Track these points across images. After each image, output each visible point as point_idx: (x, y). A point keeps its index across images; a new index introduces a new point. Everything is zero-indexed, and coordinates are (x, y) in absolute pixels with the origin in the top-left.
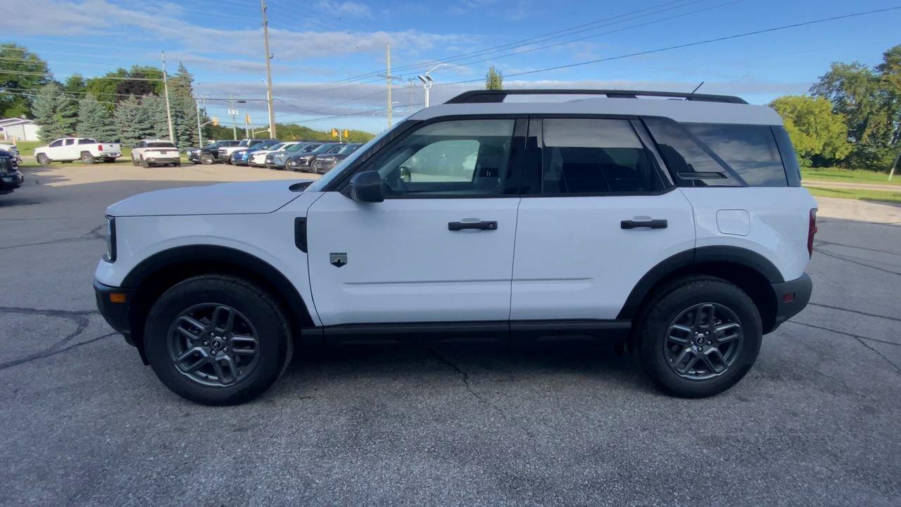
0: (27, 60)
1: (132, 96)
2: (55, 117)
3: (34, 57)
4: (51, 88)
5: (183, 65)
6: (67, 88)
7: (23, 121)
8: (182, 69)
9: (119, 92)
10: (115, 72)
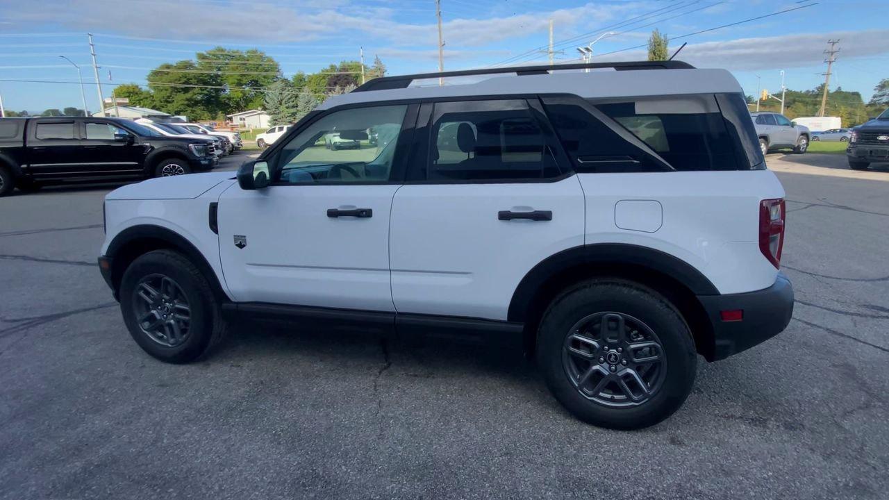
0: (265, 63)
1: (338, 88)
2: (282, 108)
3: (270, 60)
4: (279, 85)
5: (379, 57)
6: (293, 83)
7: (259, 112)
8: (378, 61)
9: (330, 85)
10: (328, 68)
